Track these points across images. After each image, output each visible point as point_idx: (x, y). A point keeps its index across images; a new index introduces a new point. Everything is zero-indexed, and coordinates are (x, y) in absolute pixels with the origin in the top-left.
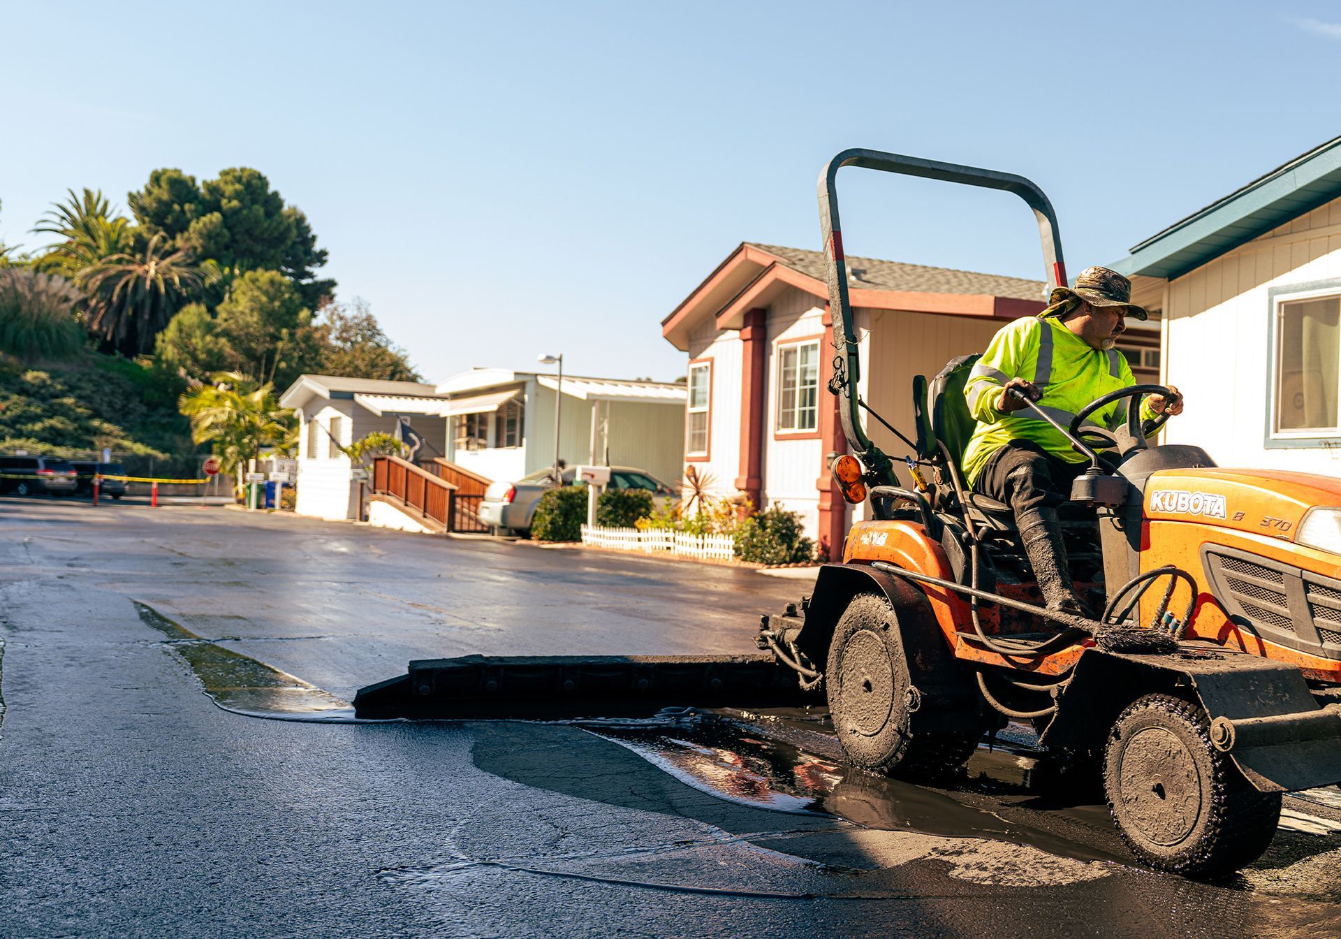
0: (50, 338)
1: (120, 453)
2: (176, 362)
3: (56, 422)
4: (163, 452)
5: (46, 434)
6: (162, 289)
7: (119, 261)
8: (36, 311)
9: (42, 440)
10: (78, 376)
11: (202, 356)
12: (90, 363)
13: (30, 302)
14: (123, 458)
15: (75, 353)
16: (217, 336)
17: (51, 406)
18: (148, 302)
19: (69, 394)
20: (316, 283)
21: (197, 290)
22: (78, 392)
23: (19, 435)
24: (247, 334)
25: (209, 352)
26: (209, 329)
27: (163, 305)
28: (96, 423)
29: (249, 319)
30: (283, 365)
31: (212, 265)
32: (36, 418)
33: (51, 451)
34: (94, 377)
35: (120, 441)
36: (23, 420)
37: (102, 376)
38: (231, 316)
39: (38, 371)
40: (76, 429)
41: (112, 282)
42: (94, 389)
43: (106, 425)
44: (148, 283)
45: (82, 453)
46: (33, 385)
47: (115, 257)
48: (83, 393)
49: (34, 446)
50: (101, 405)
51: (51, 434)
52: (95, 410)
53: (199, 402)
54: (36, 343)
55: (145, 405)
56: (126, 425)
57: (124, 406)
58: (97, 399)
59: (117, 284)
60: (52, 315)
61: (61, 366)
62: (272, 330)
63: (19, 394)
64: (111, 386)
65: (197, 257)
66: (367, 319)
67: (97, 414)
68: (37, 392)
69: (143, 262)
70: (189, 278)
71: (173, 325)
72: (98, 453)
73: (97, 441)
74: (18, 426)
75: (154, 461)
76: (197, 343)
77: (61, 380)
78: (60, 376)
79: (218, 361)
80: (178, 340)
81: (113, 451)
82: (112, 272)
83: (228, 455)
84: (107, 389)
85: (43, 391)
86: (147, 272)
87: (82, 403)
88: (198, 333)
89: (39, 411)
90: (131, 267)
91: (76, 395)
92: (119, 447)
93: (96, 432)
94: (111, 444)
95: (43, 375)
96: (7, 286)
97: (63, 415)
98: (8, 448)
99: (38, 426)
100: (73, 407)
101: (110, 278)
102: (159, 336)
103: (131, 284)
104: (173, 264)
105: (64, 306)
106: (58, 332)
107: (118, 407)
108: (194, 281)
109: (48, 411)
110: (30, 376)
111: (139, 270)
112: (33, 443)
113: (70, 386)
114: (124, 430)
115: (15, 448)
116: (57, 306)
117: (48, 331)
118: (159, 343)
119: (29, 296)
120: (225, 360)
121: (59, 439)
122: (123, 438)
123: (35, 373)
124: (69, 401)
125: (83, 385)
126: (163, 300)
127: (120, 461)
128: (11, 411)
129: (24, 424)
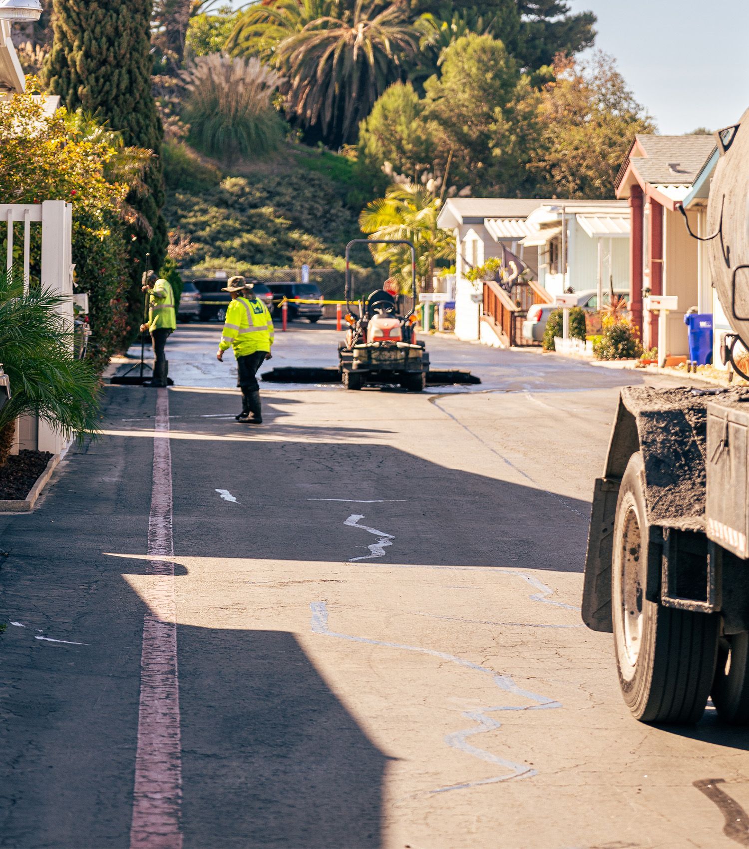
0: (249, 134)
1: (319, 269)
2: (381, 156)
3: (255, 237)
4: (365, 267)
5: (244, 252)
6: (372, 60)
7: (325, 25)
8: (233, 103)
9: (242, 258)
10: (278, 179)
11: (409, 147)
12: (291, 160)
13: (227, 96)
14: (321, 275)
15: (275, 148)
16: (425, 119)
17: (250, 217)
18: (356, 76)
19: (268, 202)
20: (568, 19)
21: (412, 55)
22: (277, 198)
23: (218, 253)
24: (460, 115)
25: (417, 141)
26: (416, 111)
27: (372, 79)
28: (295, 235)
29: (460, 96)
30: (497, 152)
31: (428, 20)
32: (233, 233)
33: (250, 271)
34: (294, 180)
35: (320, 256)
36: (221, 236)
37: (303, 177)
38: (440, 94)
39: (237, 177)
40: (274, 244)
41: (316, 54)
42: (295, 193)
43: (305, 237)
44: (355, 52)
45: (281, 272)
46: (232, 194)
47: (319, 21)
48: (283, 200)
49: (233, 265)
50: (301, 212)
51: (250, 251)
52: (294, 219)
53: (380, 218)
54: (234, 143)
55: (349, 209)
56: (327, 235)
57: (326, 212)
58: (297, 205)
59: (321, 56)
60: (249, 107)
61: (261, 167)
62: (485, 109)
63: (217, 206)
64: (312, 189)
65: (412, 10)
66: (611, 79)
67: (296, 225)
68: (236, 202)
69: (351, 23)
70: (401, 39)
71: (377, 111)
72: (297, 270)
73: (296, 256)
74: (218, 243)
75: (356, 277)
76: (402, 131)
77: (260, 186)
78: (259, 181)
79: (427, 150)
80: (382, 128)
81: (312, 267)
82: (316, 41)
83: (405, 275)
84: (308, 192)
85: (242, 200)
86: (355, 37)
87: (281, 212)
88: (403, 119)
89: (237, 225)
90: (337, 32)
91: (275, 202)
92: (318, 262)
93: (297, 246)
94: (310, 260)
95: (241, 181)
96: (204, 77)
97: (262, 227)
98: (207, 269)
99: (237, 242)
100: (272, 217)
101: (314, 47)
102: (362, 125)
103: (336, 56)
104: (383, 24)
105: (261, 95)
106: (256, 126)
107: (319, 214)
108: (407, 42)
109: (247, 224)
110: (228, 184)
111: (345, 34)
112: (232, 262)
113: (269, 192)
114: (325, 241)
115: (214, 269)
116: (254, 97)
117: (247, 127)
118: (362, 133)
119: (225, 86)
120: (435, 149)
121: (258, 256)
122: (323, 251)
123: (234, 180)
124: (267, 210)
125: (282, 189)
126: (373, 71)
127: (319, 279)
128: (210, 226)
129: (223, 241)
